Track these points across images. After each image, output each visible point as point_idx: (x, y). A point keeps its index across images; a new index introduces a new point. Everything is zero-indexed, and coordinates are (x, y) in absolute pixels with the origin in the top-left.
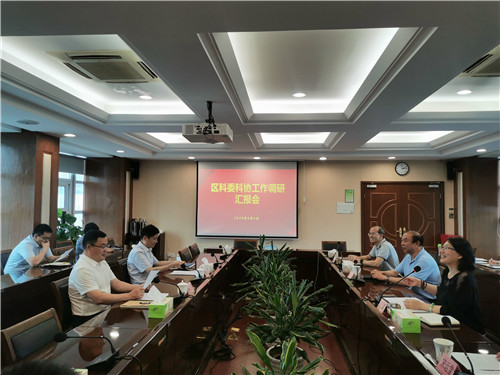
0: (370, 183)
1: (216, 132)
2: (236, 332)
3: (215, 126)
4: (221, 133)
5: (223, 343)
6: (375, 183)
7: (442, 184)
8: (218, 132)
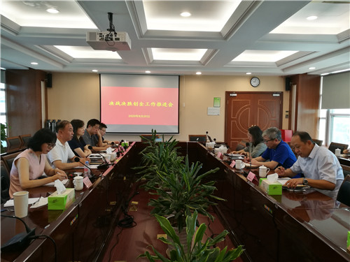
0: (232, 93)
1: (116, 39)
2: (136, 205)
3: (116, 34)
4: (120, 41)
5: (126, 214)
6: (236, 93)
7: (281, 94)
8: (118, 39)
